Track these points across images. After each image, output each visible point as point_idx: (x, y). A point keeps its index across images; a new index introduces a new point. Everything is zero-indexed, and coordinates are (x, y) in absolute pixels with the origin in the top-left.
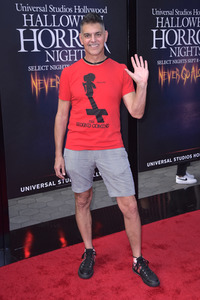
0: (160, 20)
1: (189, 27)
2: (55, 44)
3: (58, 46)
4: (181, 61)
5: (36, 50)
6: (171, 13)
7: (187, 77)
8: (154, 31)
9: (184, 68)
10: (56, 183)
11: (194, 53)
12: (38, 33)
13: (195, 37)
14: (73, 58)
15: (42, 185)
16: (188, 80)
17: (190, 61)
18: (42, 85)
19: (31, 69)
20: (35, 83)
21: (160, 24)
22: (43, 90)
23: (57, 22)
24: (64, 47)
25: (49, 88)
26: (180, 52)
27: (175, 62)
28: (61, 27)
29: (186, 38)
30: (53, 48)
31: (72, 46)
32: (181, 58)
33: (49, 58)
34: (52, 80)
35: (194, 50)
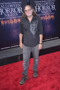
0: (37, 4)
1: (46, 5)
3: (8, 13)
6: (41, 2)
7: (47, 18)
8: (36, 7)
9: (46, 16)
11: (49, 12)
12: (2, 10)
13: (49, 8)
14: (12, 15)
18: (4, 23)
20: (2, 22)
24: (10, 13)
26: (44, 12)
28: (8, 8)
29: (46, 8)
30: (6, 13)
31: (12, 12)
32: (45, 13)
34: (7, 21)
35: (49, 11)
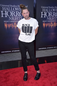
0: (44, 9)
2: (12, 15)
4: (50, 21)
5: (6, 16)
6: (48, 8)
7: (52, 25)
8: (42, 12)
9: (51, 23)
12: (7, 12)
13: (55, 14)
14: (17, 19)
17: (53, 21)
18: (8, 26)
19: (5, 21)
20: (6, 25)
21: (44, 11)
23: (12, 9)
24: (14, 16)
25: (10, 27)
26: (50, 18)
27: (49, 21)
28: (13, 11)
29: (52, 15)
31: (17, 16)
33: (10, 19)
34: (10, 25)
35: (55, 18)
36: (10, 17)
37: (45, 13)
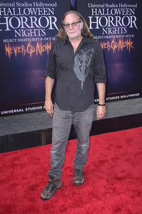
0: (94, 10)
1: (116, 15)
2: (21, 26)
3: (23, 27)
4: (110, 37)
5: (8, 29)
6: (103, 6)
7: (115, 47)
8: (90, 18)
9: (113, 41)
10: (24, 109)
11: (120, 32)
12: (9, 19)
13: (121, 21)
14: (33, 34)
15: (15, 111)
16: (116, 49)
17: (117, 37)
18: (13, 51)
19: (5, 41)
20: (8, 50)
21: (94, 13)
22: (13, 54)
23: (22, 13)
24: (27, 28)
25: (17, 53)
26: (110, 31)
27: (107, 37)
28: (24, 15)
29: (114, 22)
30: (19, 28)
31: (32, 27)
32: (111, 34)
33: (17, 35)
34: (19, 48)
35: (120, 30)
36: (17, 30)
37: (97, 18)
